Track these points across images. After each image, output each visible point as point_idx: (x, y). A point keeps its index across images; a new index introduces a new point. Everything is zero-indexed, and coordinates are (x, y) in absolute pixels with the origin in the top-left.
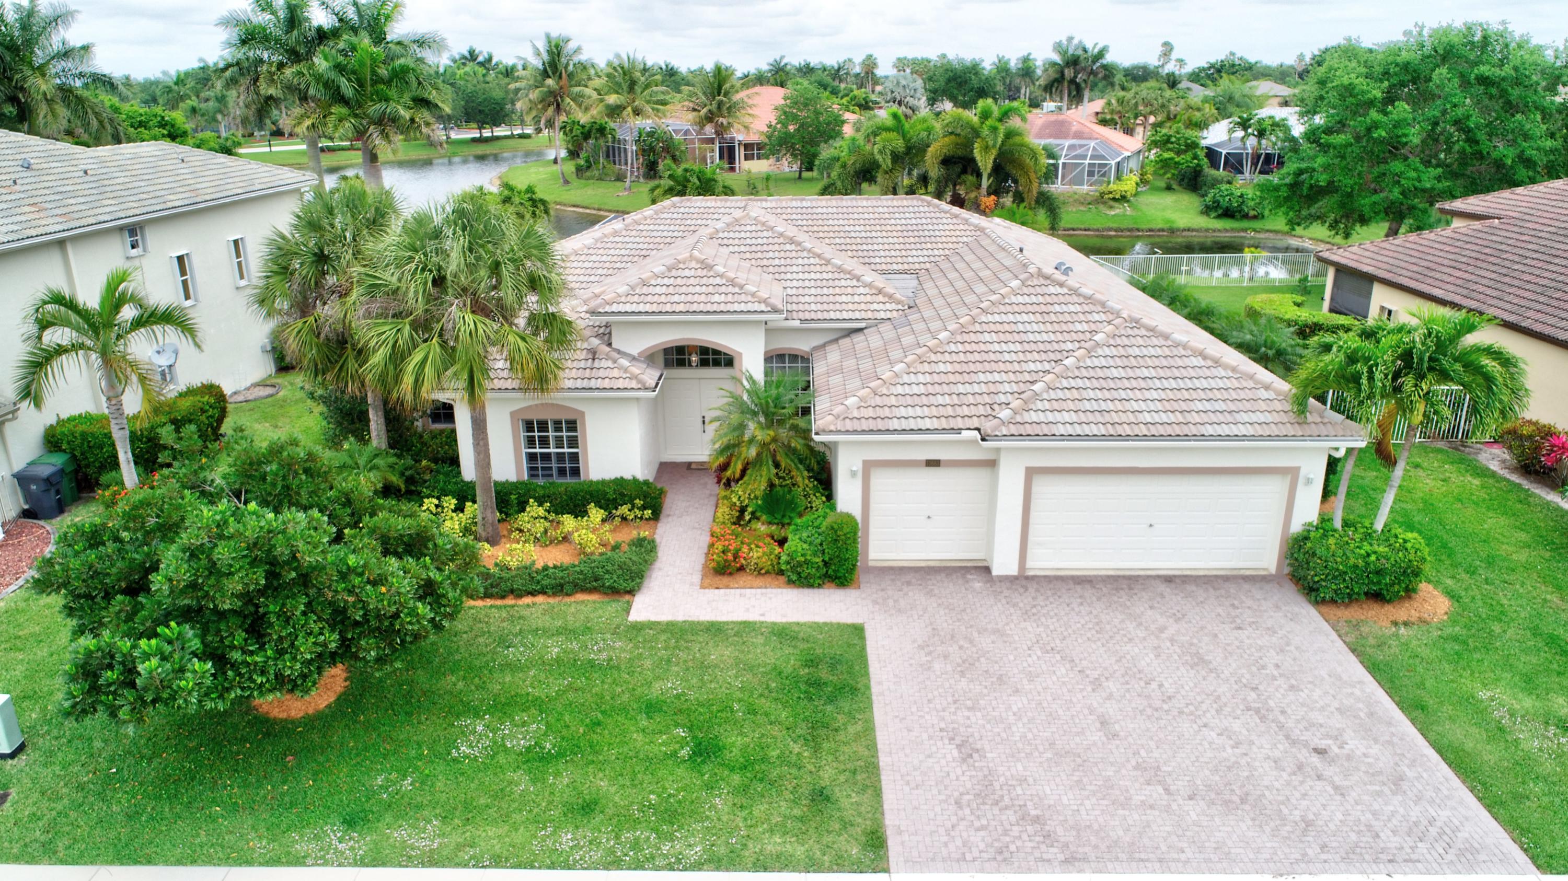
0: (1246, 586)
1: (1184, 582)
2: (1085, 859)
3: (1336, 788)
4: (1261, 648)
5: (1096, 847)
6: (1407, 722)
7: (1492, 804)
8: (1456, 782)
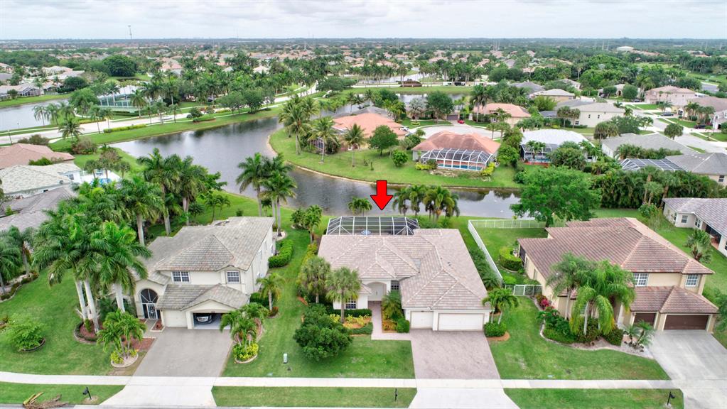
3: (478, 368)
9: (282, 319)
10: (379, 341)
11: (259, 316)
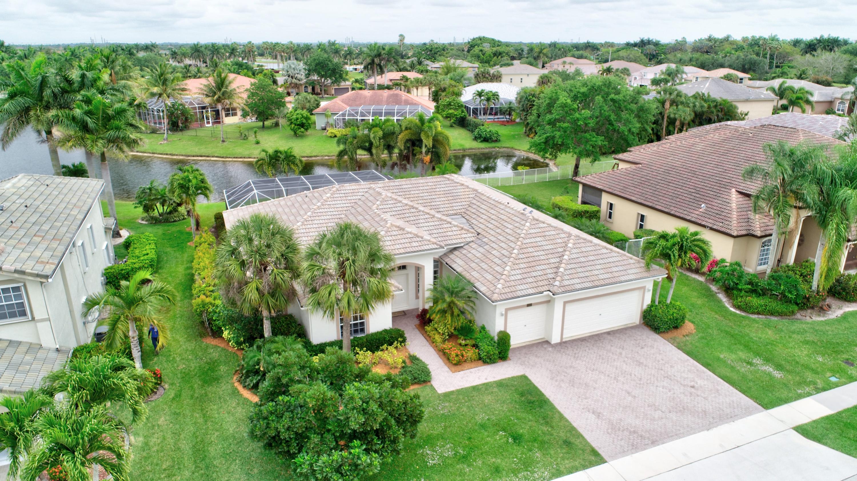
0: (633, 331)
1: (614, 333)
2: (657, 441)
3: (704, 398)
4: (653, 354)
5: (657, 436)
6: (708, 371)
7: (744, 392)
8: (731, 388)
9: (178, 395)
10: (460, 392)
11: (121, 396)
